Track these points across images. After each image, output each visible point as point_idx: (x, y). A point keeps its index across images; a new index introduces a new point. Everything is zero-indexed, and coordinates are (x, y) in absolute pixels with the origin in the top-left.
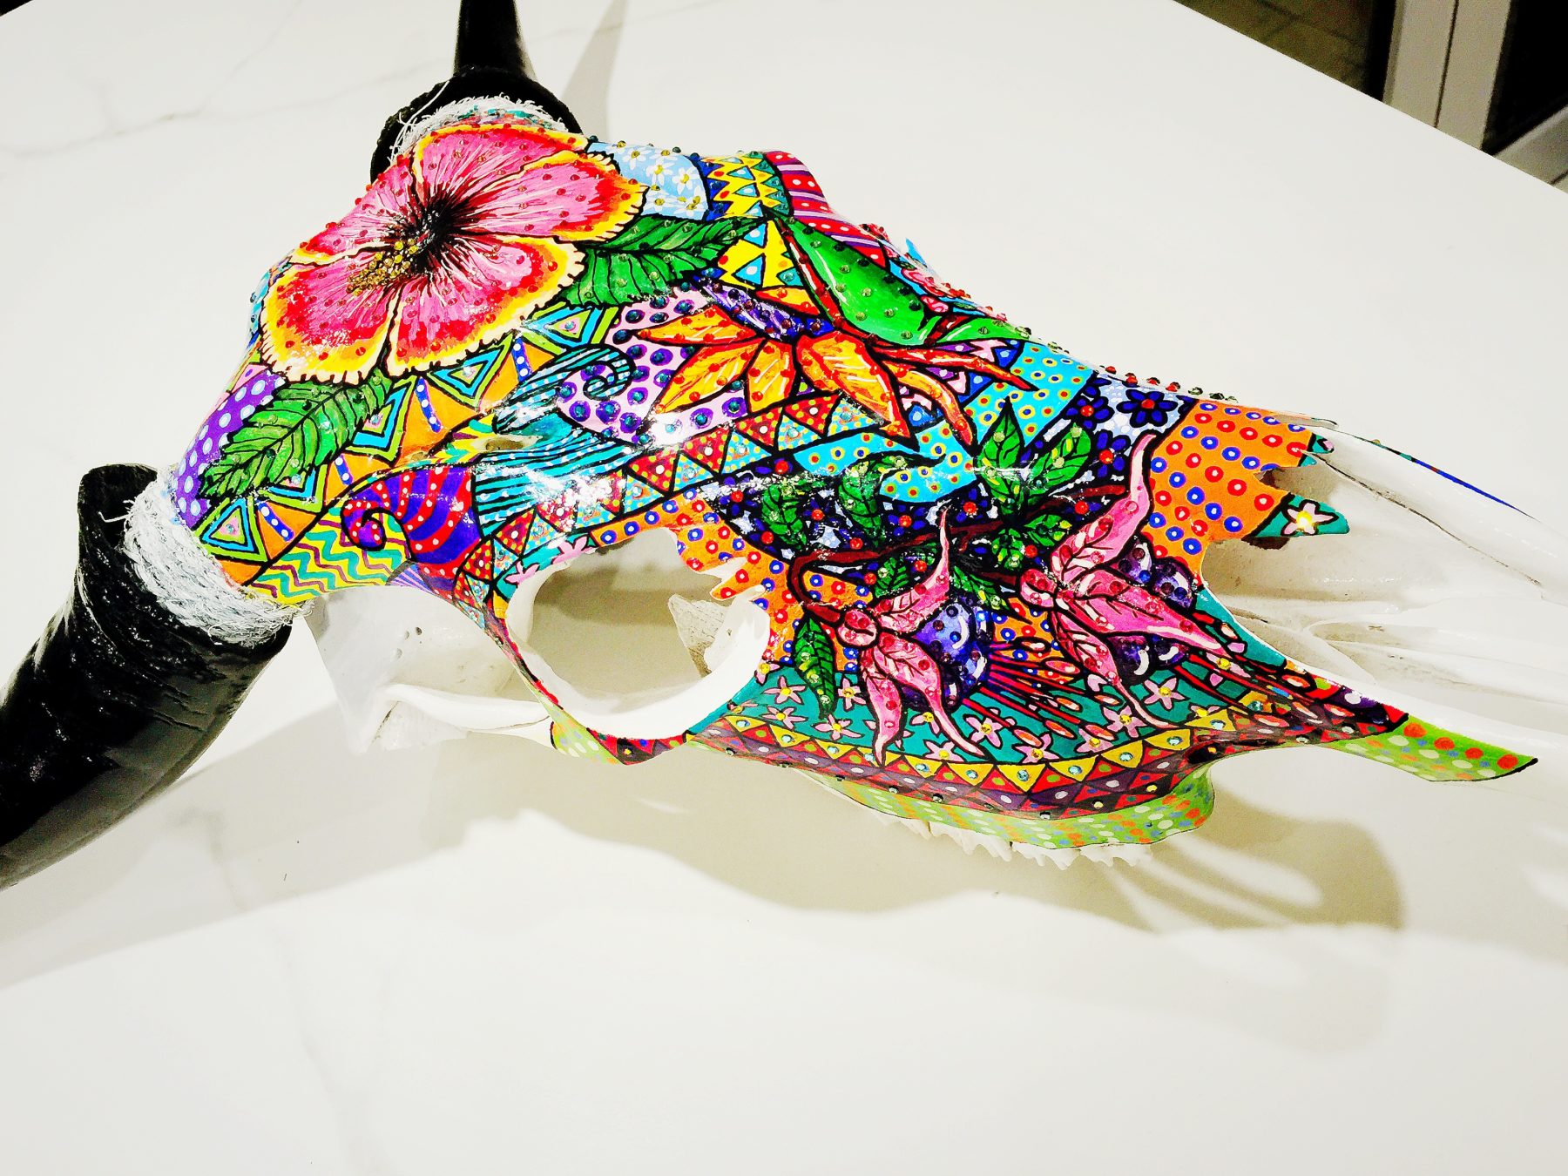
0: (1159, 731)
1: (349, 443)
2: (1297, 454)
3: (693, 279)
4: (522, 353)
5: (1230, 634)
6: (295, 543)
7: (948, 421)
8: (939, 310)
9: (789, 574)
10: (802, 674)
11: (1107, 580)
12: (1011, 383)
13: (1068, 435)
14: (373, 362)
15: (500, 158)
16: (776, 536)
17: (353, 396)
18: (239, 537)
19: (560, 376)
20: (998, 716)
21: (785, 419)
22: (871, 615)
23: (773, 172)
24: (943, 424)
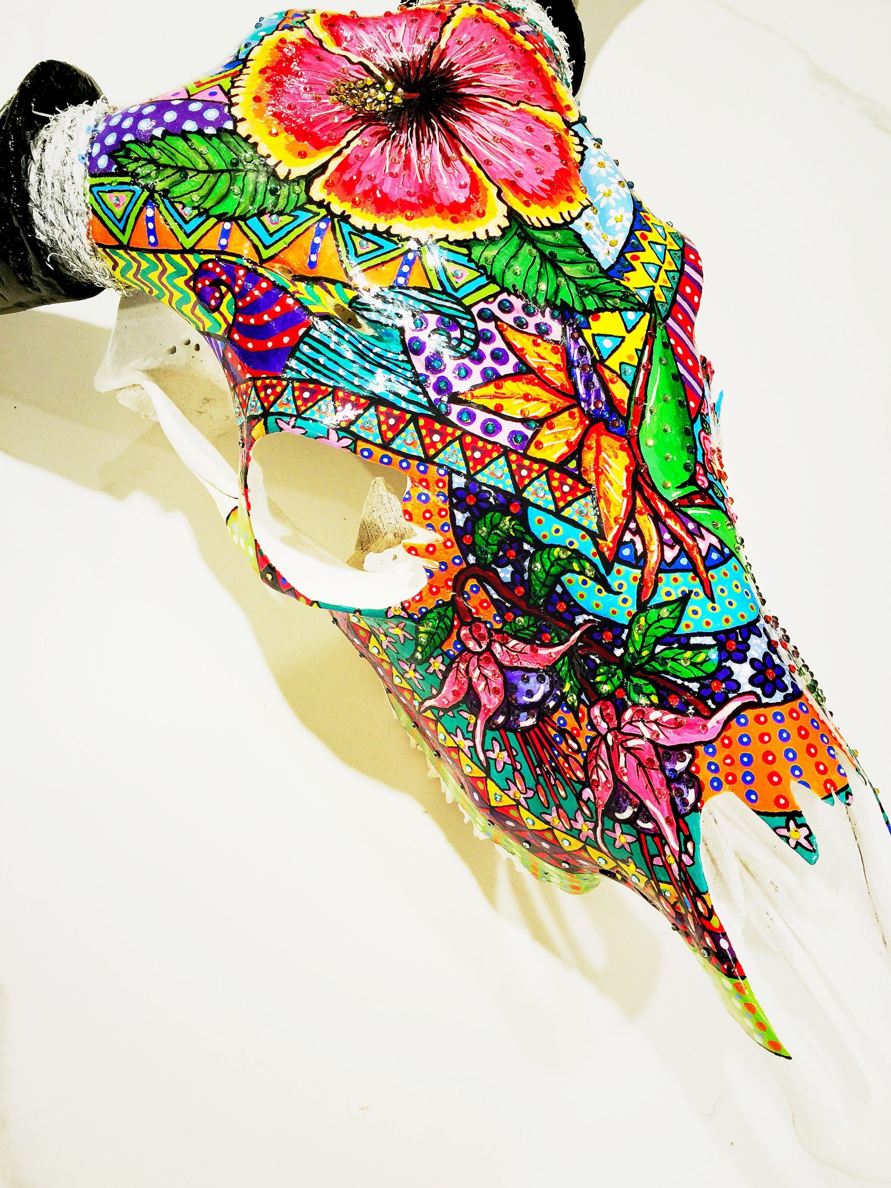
0: (599, 849)
1: (244, 218)
2: (828, 790)
3: (565, 313)
4: (411, 263)
5: (691, 850)
6: (155, 252)
7: (642, 573)
8: (700, 483)
9: (462, 572)
10: (417, 631)
11: (649, 753)
12: (702, 582)
13: (706, 651)
14: (305, 173)
15: (510, 79)
16: (474, 543)
17: (271, 185)
18: (119, 212)
19: (423, 307)
20: (514, 756)
21: (544, 478)
22: (490, 635)
23: (679, 267)
24: (637, 573)
